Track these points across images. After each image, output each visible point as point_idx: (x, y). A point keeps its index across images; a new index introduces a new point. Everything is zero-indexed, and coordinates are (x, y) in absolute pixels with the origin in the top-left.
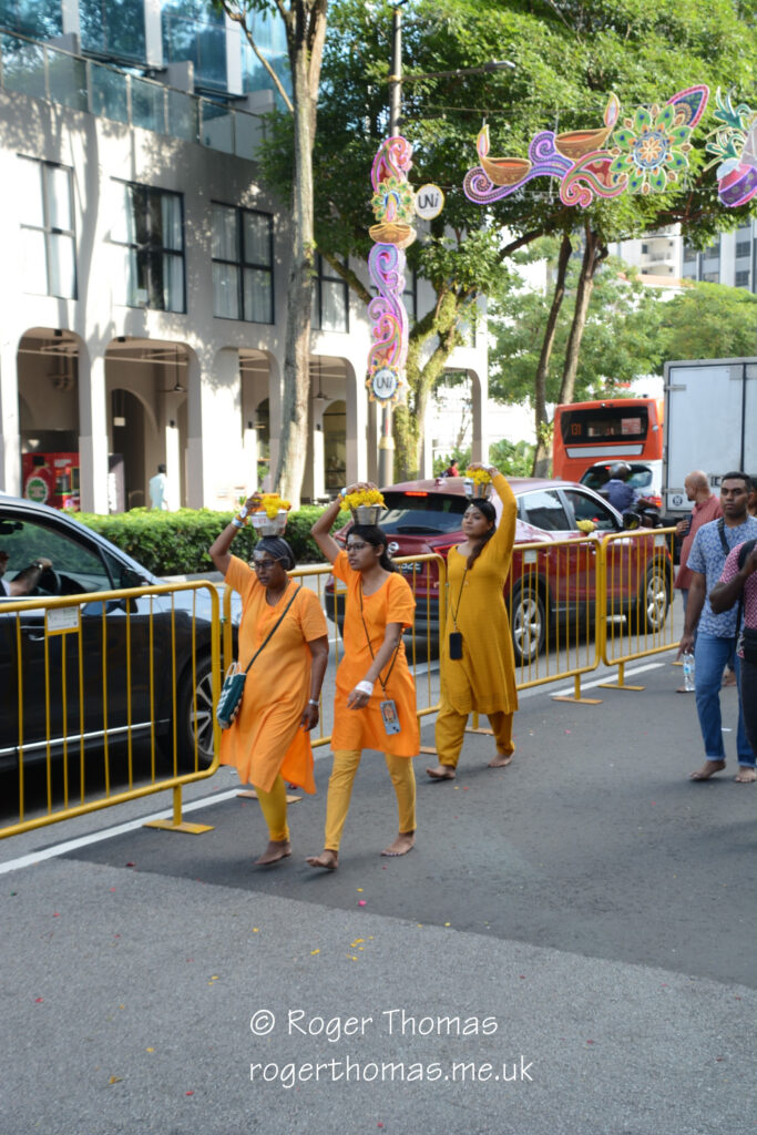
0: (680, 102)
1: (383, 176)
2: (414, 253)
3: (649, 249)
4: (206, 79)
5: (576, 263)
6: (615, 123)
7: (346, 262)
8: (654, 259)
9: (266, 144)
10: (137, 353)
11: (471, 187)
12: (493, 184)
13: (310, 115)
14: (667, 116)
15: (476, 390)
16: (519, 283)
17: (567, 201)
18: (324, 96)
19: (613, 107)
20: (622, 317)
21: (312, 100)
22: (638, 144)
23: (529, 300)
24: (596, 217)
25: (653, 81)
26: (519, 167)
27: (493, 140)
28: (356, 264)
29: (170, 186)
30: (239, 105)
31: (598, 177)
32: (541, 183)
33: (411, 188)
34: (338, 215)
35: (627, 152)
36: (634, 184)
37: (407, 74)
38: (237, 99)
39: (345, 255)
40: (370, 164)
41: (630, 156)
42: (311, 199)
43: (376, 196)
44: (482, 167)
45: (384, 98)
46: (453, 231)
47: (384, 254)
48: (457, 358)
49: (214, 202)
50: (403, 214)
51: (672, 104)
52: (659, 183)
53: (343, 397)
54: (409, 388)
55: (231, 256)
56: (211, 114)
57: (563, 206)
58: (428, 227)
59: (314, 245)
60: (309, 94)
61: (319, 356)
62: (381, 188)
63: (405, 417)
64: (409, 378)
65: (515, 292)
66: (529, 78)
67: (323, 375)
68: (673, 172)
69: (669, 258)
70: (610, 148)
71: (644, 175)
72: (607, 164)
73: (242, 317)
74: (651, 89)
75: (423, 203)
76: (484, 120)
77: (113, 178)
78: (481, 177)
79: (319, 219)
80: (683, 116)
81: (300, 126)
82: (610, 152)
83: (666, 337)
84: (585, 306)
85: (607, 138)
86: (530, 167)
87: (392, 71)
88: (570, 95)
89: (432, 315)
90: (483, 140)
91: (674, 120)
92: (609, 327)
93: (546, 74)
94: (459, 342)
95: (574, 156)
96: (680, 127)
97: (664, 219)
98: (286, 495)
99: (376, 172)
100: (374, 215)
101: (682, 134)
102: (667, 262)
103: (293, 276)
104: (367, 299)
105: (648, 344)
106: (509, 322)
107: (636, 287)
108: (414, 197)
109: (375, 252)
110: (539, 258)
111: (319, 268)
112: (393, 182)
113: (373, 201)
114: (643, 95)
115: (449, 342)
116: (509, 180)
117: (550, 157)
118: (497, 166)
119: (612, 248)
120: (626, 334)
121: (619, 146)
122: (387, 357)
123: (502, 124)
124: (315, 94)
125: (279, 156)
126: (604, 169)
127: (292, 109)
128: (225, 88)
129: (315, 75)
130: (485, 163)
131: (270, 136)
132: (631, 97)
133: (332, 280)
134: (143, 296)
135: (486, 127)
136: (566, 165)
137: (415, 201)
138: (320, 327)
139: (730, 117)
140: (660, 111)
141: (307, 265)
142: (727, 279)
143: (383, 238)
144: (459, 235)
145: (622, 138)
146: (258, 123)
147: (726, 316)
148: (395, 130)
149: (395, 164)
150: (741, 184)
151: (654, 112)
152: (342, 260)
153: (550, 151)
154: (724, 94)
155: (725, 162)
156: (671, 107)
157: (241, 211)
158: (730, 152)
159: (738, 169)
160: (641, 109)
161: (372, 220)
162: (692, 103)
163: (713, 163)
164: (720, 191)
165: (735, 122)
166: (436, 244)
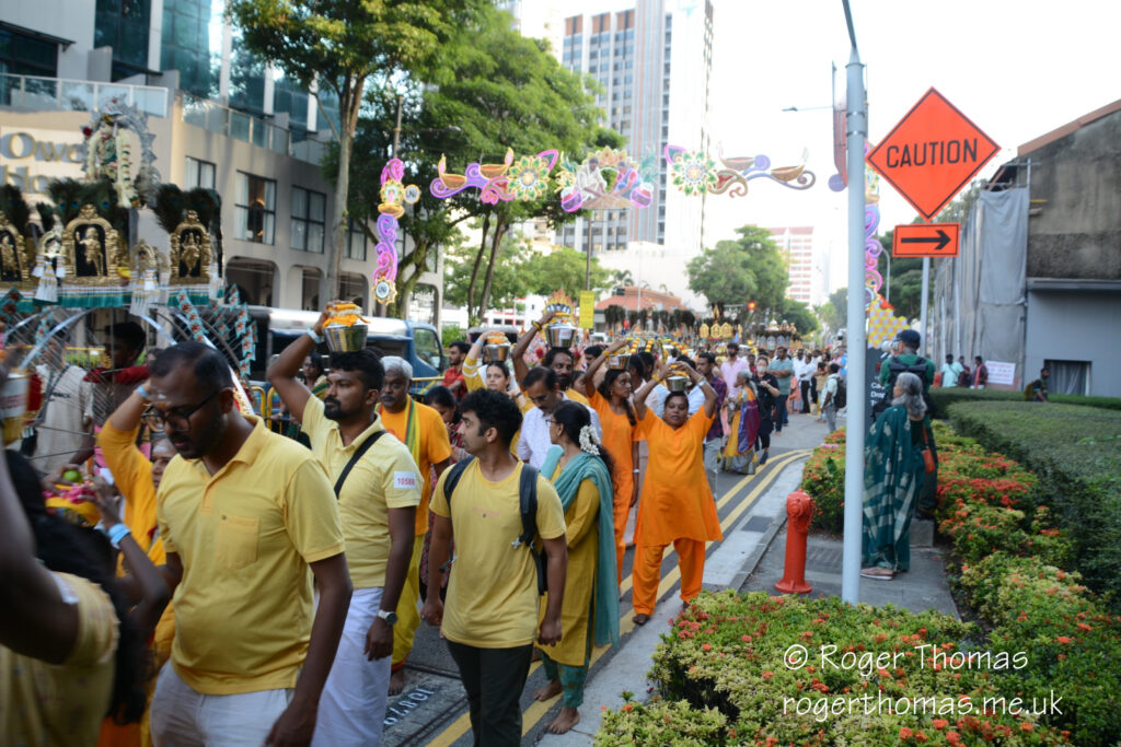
0: (543, 157)
1: (388, 178)
2: (403, 222)
4: (296, 122)
5: (492, 229)
6: (511, 162)
8: (541, 232)
10: (245, 265)
11: (436, 189)
12: (446, 187)
13: (350, 145)
14: (537, 162)
15: (436, 296)
16: (467, 239)
17: (486, 201)
18: (359, 136)
19: (510, 154)
20: (520, 262)
21: (351, 138)
22: (522, 175)
23: (471, 250)
24: (502, 209)
25: (532, 144)
26: (460, 180)
27: (448, 165)
28: (371, 224)
29: (270, 176)
30: (312, 136)
31: (501, 189)
32: (471, 189)
33: (403, 186)
35: (516, 178)
36: (520, 195)
37: (403, 127)
38: (311, 133)
39: (366, 219)
40: (380, 173)
41: (518, 180)
42: (346, 188)
43: (383, 189)
44: (441, 178)
45: (391, 140)
46: (425, 210)
47: (386, 220)
48: (426, 278)
49: (294, 186)
50: (397, 200)
52: (533, 195)
53: (361, 296)
54: (396, 293)
55: (301, 215)
56: (295, 140)
57: (483, 202)
58: (412, 208)
59: (347, 213)
60: (349, 134)
62: (386, 185)
63: (394, 309)
64: (397, 288)
65: (465, 245)
66: (468, 135)
68: (539, 190)
70: (508, 175)
71: (525, 190)
72: (506, 183)
73: (306, 249)
74: (532, 148)
75: (408, 195)
77: (239, 171)
78: (440, 183)
80: (545, 163)
81: (343, 150)
82: (508, 177)
83: (543, 275)
84: (497, 255)
85: (506, 170)
86: (466, 180)
87: (396, 126)
88: (488, 145)
89: (411, 255)
90: (442, 165)
91: (541, 165)
92: (513, 268)
93: (477, 135)
94: (426, 270)
95: (489, 177)
96: (542, 169)
97: (538, 213)
99: (383, 177)
100: (381, 199)
102: (548, 235)
103: (336, 228)
104: (376, 242)
105: (534, 279)
106: (460, 260)
107: (530, 248)
108: (403, 191)
109: (381, 218)
111: (350, 225)
112: (393, 182)
113: (381, 191)
114: (527, 150)
115: (421, 270)
116: (455, 187)
117: (477, 177)
118: (448, 178)
120: (522, 271)
121: (512, 175)
122: (384, 275)
124: (354, 134)
125: (332, 164)
126: (504, 185)
127: (340, 141)
128: (305, 127)
129: (354, 125)
130: (443, 177)
131: (328, 154)
132: (520, 150)
133: (357, 232)
134: (250, 234)
135: (444, 158)
136: (485, 182)
137: (405, 194)
138: (350, 256)
139: (567, 167)
140: (534, 160)
141: (342, 223)
142: (578, 248)
143: (385, 211)
144: (428, 213)
145: (514, 171)
146: (322, 146)
147: (573, 266)
148: (396, 156)
149: (394, 172)
150: (573, 201)
151: (530, 160)
152: (364, 222)
153: (477, 174)
154: (565, 156)
155: (565, 189)
156: (539, 158)
157: (309, 192)
158: (568, 184)
159: (571, 193)
160: (524, 158)
161: (380, 201)
162: (550, 157)
163: (559, 189)
164: (563, 203)
165: (570, 170)
166: (415, 217)
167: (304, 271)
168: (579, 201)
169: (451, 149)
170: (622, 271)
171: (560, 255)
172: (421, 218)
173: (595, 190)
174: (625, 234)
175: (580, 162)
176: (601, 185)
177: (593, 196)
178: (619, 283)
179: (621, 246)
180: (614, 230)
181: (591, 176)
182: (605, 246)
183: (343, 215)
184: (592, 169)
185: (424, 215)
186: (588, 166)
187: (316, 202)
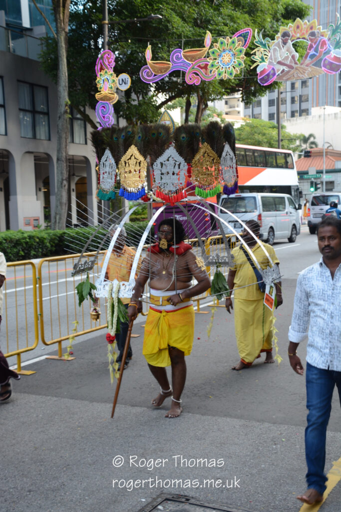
0: (239, 36)
1: (101, 69)
2: (117, 107)
3: (228, 103)
4: (12, 20)
5: (193, 109)
6: (210, 45)
7: (85, 110)
8: (231, 107)
9: (44, 53)
11: (143, 75)
12: (154, 73)
13: (65, 39)
14: (233, 42)
17: (189, 82)
18: (72, 31)
19: (208, 38)
21: (66, 32)
22: (220, 56)
24: (203, 89)
25: (227, 25)
26: (166, 66)
27: (153, 52)
28: (89, 111)
30: (28, 33)
31: (203, 71)
32: (176, 73)
33: (115, 75)
34: (79, 87)
35: (216, 59)
36: (220, 74)
37: (110, 19)
38: (27, 29)
40: (94, 64)
41: (217, 61)
43: (98, 79)
44: (148, 65)
45: (100, 32)
46: (136, 96)
47: (103, 107)
49: (19, 81)
50: (111, 88)
51: (236, 37)
52: (231, 74)
53: (85, 175)
55: (29, 107)
56: (15, 37)
57: (187, 84)
58: (123, 94)
59: (69, 103)
60: (63, 29)
61: (73, 156)
62: (101, 75)
66: (169, 22)
67: (75, 165)
68: (237, 69)
69: (238, 107)
70: (208, 57)
71: (224, 70)
72: (207, 65)
73: (34, 137)
74: (226, 29)
75: (121, 83)
76: (149, 43)
78: (148, 70)
79: (71, 90)
80: (241, 42)
81: (60, 44)
82: (208, 59)
85: (206, 53)
86: (171, 66)
87: (104, 19)
90: (148, 53)
91: (237, 45)
93: (176, 21)
95: (191, 61)
96: (239, 48)
97: (233, 90)
98: (59, 223)
99: (98, 67)
100: (97, 88)
101: (241, 51)
102: (237, 109)
103: (60, 117)
104: (95, 128)
107: (223, 121)
108: (116, 79)
109: (98, 106)
110: (176, 107)
111: (72, 113)
112: (106, 72)
113: (97, 81)
114: (222, 31)
116: (161, 72)
117: (180, 61)
118: (155, 65)
119: (210, 103)
121: (212, 57)
123: (157, 44)
124: (68, 29)
125: (50, 59)
126: (206, 67)
127: (56, 36)
129: (66, 19)
130: (149, 63)
131: (45, 48)
132: (217, 32)
133: (78, 119)
135: (149, 47)
136: (188, 65)
137: (117, 82)
138: (73, 141)
139: (261, 43)
140: (230, 40)
141: (66, 112)
142: (265, 117)
143: (102, 99)
144: (138, 98)
145: (213, 53)
146: (39, 42)
147: (264, 134)
148: (107, 47)
149: (107, 63)
150: (268, 75)
151: (227, 40)
152: (82, 109)
153: (180, 58)
154: (258, 33)
155: (261, 64)
156: (235, 38)
157: (32, 86)
158: (263, 60)
159: (266, 68)
160: (221, 39)
161: (97, 90)
162: (245, 36)
163: (255, 65)
164: (259, 78)
165: (264, 45)
166: (128, 102)
167: (35, 157)
168: (274, 74)
169: (154, 36)
170: (307, 135)
171: (251, 126)
172: (133, 103)
173: (288, 62)
174: (307, 100)
175: (273, 39)
176: (293, 57)
177: (286, 69)
178: (304, 146)
179: (304, 112)
180: (297, 99)
181: (284, 50)
182: (289, 113)
183: (66, 105)
184: (285, 43)
185: (135, 100)
186: (280, 40)
187: (40, 96)
